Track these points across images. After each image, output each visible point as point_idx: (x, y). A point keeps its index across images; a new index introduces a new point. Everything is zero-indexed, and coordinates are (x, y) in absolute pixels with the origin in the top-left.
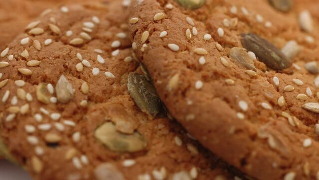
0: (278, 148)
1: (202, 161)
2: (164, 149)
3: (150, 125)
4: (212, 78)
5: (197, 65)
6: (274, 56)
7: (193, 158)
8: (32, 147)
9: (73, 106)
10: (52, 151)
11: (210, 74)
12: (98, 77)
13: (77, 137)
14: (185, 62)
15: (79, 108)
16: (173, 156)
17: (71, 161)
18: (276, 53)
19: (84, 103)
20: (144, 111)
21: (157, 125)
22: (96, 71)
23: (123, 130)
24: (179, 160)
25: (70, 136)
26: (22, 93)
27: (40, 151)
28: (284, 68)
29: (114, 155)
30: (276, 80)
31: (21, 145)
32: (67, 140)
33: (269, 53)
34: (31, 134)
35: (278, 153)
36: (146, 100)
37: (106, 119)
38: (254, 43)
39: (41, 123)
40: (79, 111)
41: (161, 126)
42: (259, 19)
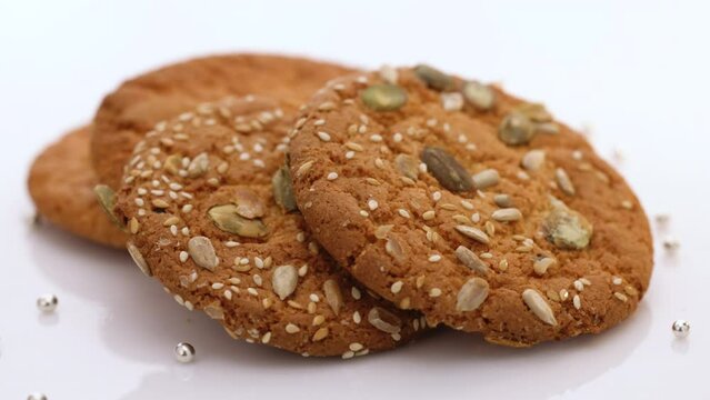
0: (394, 254)
1: (321, 263)
2: (281, 242)
3: (280, 218)
4: (354, 174)
5: (342, 158)
6: (455, 175)
7: (310, 257)
8: (137, 207)
9: (200, 182)
10: (155, 214)
11: (354, 170)
12: (244, 162)
13: (187, 208)
14: (329, 153)
15: (206, 185)
16: (288, 250)
17: (168, 226)
18: (458, 173)
19: (213, 181)
20: (279, 203)
21: (288, 219)
22: (245, 156)
23: (242, 213)
24: (293, 256)
25: (180, 207)
26: (152, 159)
27: (141, 212)
28: (462, 191)
29: (222, 234)
30: (437, 195)
31: (126, 204)
32: (175, 209)
33: (448, 171)
34: (140, 196)
35: (393, 259)
36: (287, 193)
37: (231, 200)
38: (435, 157)
39: (156, 189)
40: (206, 189)
41: (292, 221)
42: (462, 138)
